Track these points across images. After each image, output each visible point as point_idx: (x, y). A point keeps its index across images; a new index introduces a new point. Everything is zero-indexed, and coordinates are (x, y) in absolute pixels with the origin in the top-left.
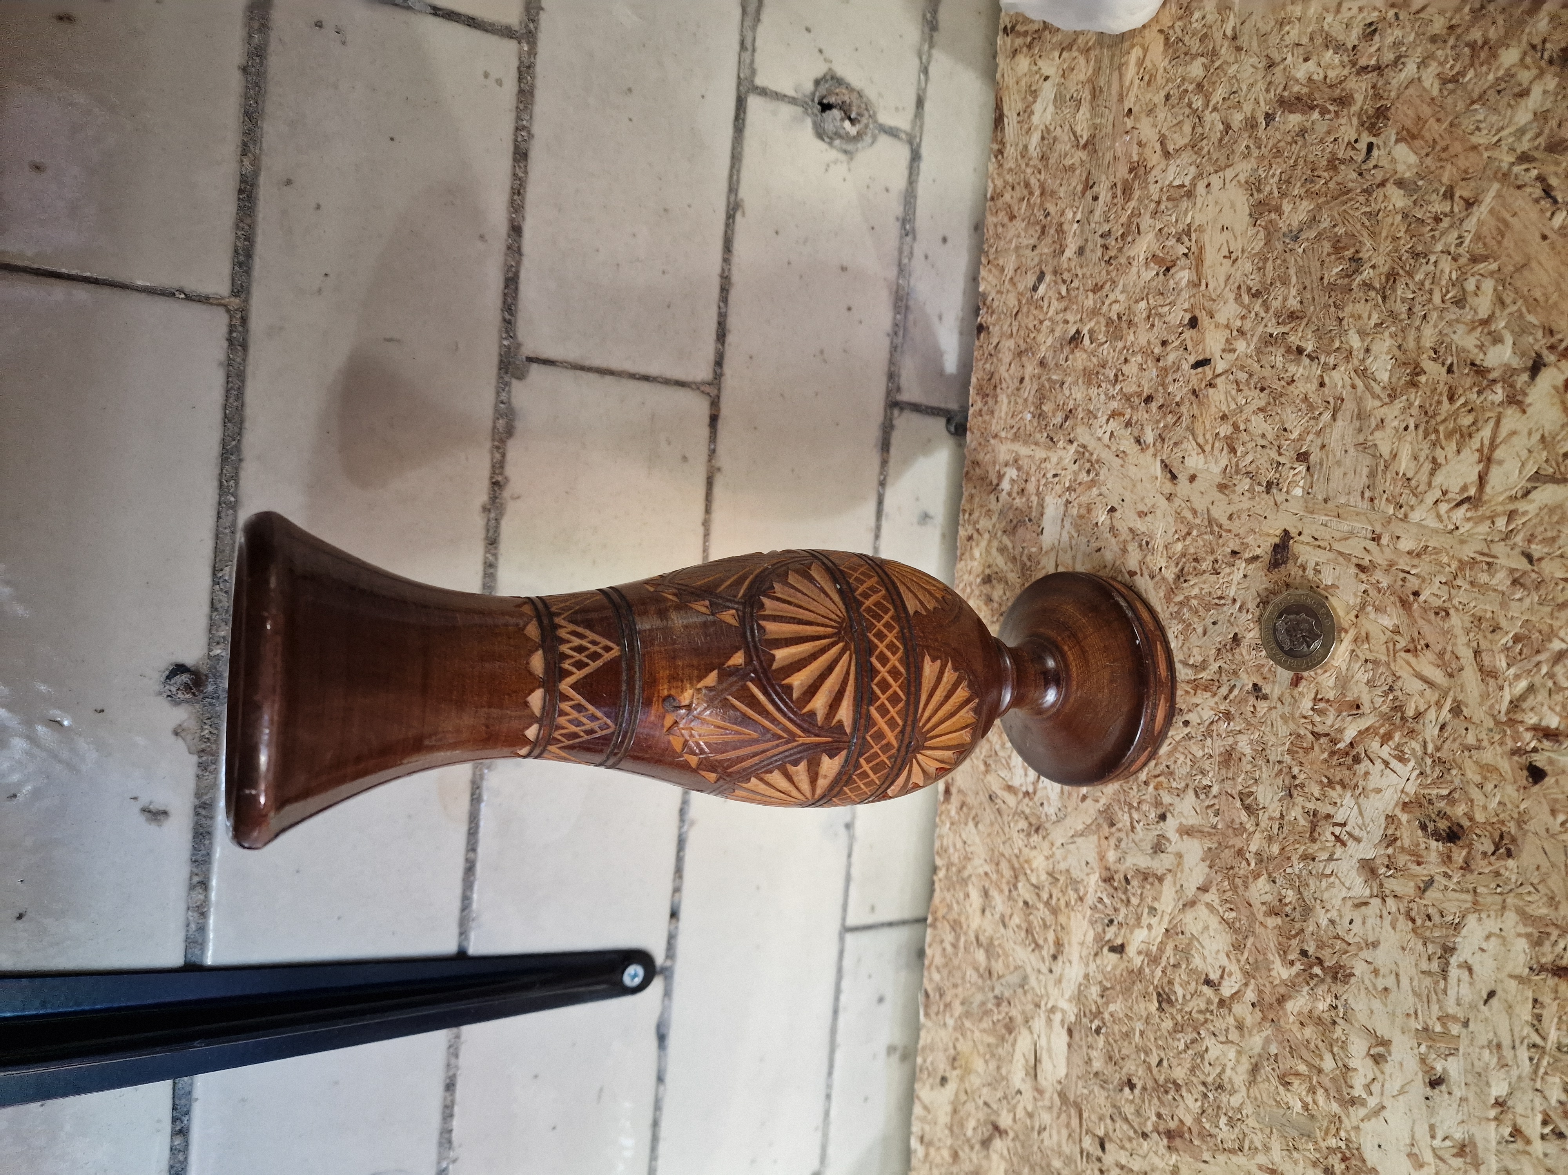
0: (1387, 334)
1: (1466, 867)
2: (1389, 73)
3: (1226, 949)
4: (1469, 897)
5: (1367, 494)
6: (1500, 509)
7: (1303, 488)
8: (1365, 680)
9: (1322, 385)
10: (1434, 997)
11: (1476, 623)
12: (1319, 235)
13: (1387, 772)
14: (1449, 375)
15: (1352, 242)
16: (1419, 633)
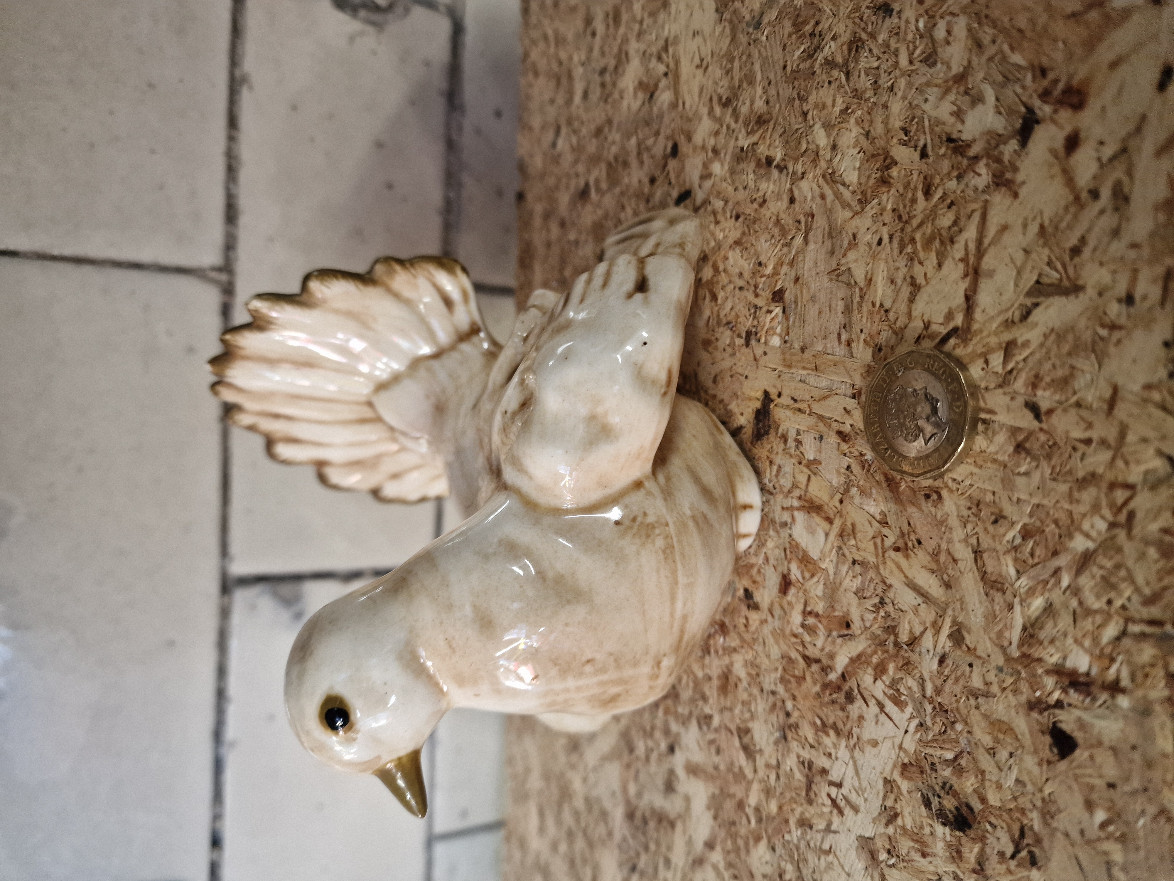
0: (852, 121)
1: (980, 871)
5: (844, 336)
6: (994, 341)
7: (780, 335)
8: (854, 589)
9: (792, 200)
11: (974, 510)
12: (780, 13)
13: (883, 717)
14: (924, 161)
15: (812, 12)
16: (909, 524)
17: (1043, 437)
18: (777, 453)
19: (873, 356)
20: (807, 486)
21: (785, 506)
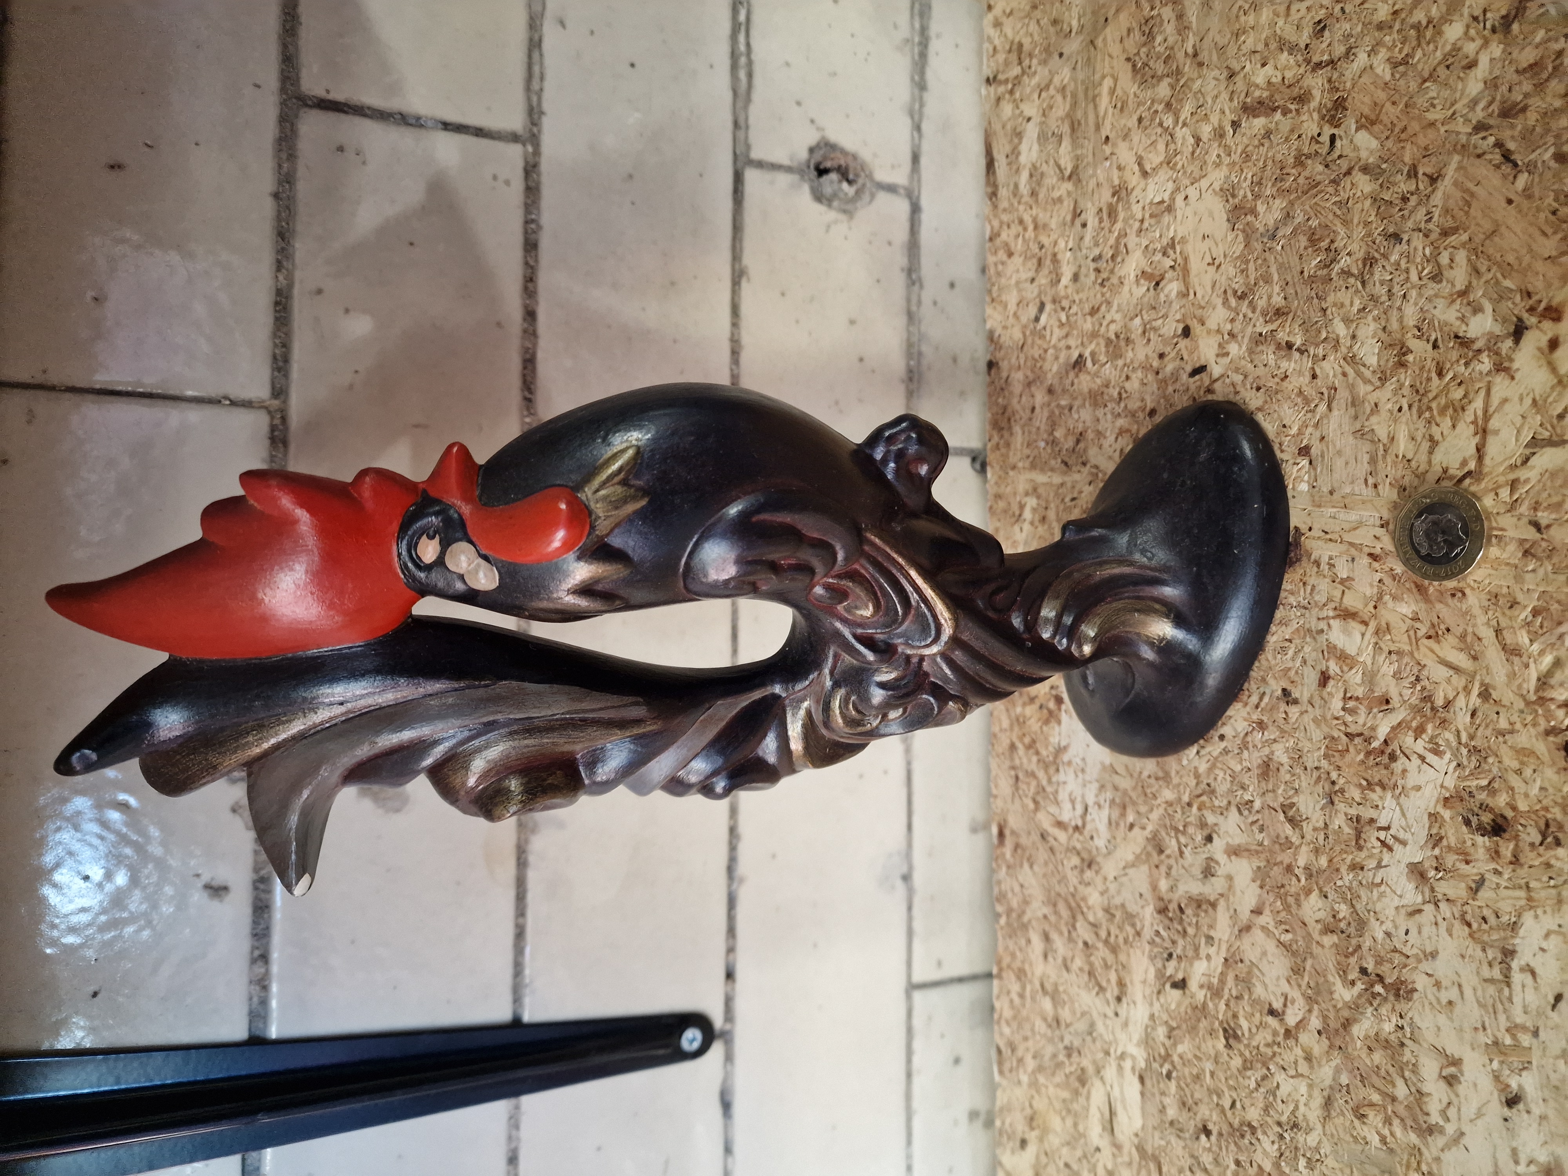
0: (1370, 318)
1: (1516, 861)
2: (1342, 64)
3: (1286, 974)
4: (1522, 894)
5: (1371, 481)
6: (1501, 479)
7: (1308, 482)
8: (1392, 673)
9: (1314, 377)
10: (1500, 1007)
11: (1494, 600)
12: (1295, 230)
13: (1424, 767)
14: (1436, 351)
15: (1327, 233)
16: (1439, 618)
17: (1544, 544)
18: (1311, 576)
19: (1398, 495)
20: (1342, 598)
21: (1321, 616)
